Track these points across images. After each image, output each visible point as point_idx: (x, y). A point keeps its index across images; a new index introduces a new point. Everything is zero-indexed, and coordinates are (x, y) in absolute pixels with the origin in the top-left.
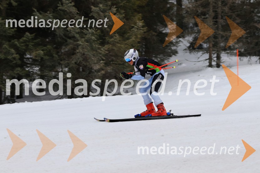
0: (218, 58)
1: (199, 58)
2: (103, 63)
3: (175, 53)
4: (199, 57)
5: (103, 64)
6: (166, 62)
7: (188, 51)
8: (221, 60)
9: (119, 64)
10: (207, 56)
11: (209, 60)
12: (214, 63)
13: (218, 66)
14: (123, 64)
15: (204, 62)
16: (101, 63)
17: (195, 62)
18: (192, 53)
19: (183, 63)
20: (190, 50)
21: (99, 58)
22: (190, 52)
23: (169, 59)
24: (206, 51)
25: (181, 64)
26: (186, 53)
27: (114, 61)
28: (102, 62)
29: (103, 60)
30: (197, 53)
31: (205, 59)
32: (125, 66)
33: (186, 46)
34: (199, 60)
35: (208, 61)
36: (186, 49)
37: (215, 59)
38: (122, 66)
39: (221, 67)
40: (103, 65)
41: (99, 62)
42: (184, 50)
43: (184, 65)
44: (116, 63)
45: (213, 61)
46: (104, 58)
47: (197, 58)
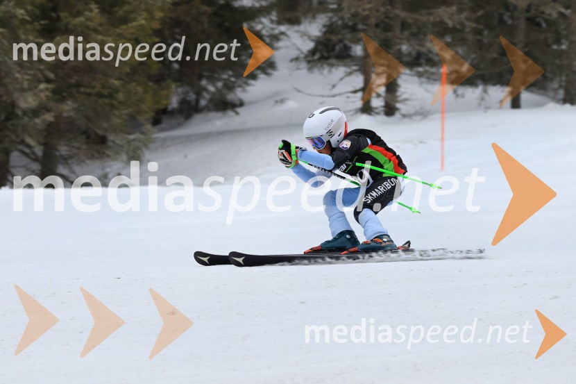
0: (392, 87)
1: (334, 86)
2: (47, 89)
3: (268, 67)
4: (334, 82)
5: (48, 93)
6: (239, 94)
7: (304, 65)
8: (398, 94)
9: (100, 95)
10: (358, 81)
11: (364, 94)
12: (377, 103)
13: (390, 110)
14: (110, 96)
15: (348, 97)
16: (41, 91)
17: (323, 96)
18: (316, 70)
19: (288, 99)
20: (309, 62)
21: (35, 75)
22: (310, 69)
23: (248, 84)
24: (356, 65)
25: (282, 101)
26: (298, 69)
27: (82, 86)
28: (42, 86)
29: (48, 81)
30: (330, 71)
31: (352, 89)
32: (115, 103)
33: (298, 49)
34: (335, 91)
35: (360, 94)
36: (296, 59)
37: (382, 90)
38: (107, 101)
39: (397, 115)
40: (47, 96)
41: (37, 87)
42: (292, 60)
43: (291, 104)
44: (89, 90)
45: (374, 95)
46: (52, 76)
47: (330, 87)
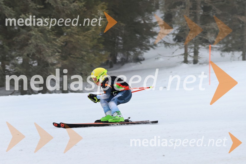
0: (196, 53)
1: (173, 53)
2: (58, 55)
5: (59, 57)
7: (163, 45)
8: (199, 55)
9: (78, 58)
10: (183, 51)
11: (185, 56)
12: (190, 59)
13: (195, 62)
14: (82, 58)
15: (179, 57)
16: (56, 56)
17: (169, 57)
18: (168, 47)
19: (160, 57)
21: (54, 50)
25: (158, 58)
27: (71, 54)
29: (59, 52)
31: (180, 54)
32: (84, 61)
34: (174, 55)
35: (183, 56)
37: (192, 54)
38: (81, 60)
39: (198, 64)
41: (54, 55)
43: (161, 60)
44: (74, 56)
45: (188, 56)
46: (60, 50)
